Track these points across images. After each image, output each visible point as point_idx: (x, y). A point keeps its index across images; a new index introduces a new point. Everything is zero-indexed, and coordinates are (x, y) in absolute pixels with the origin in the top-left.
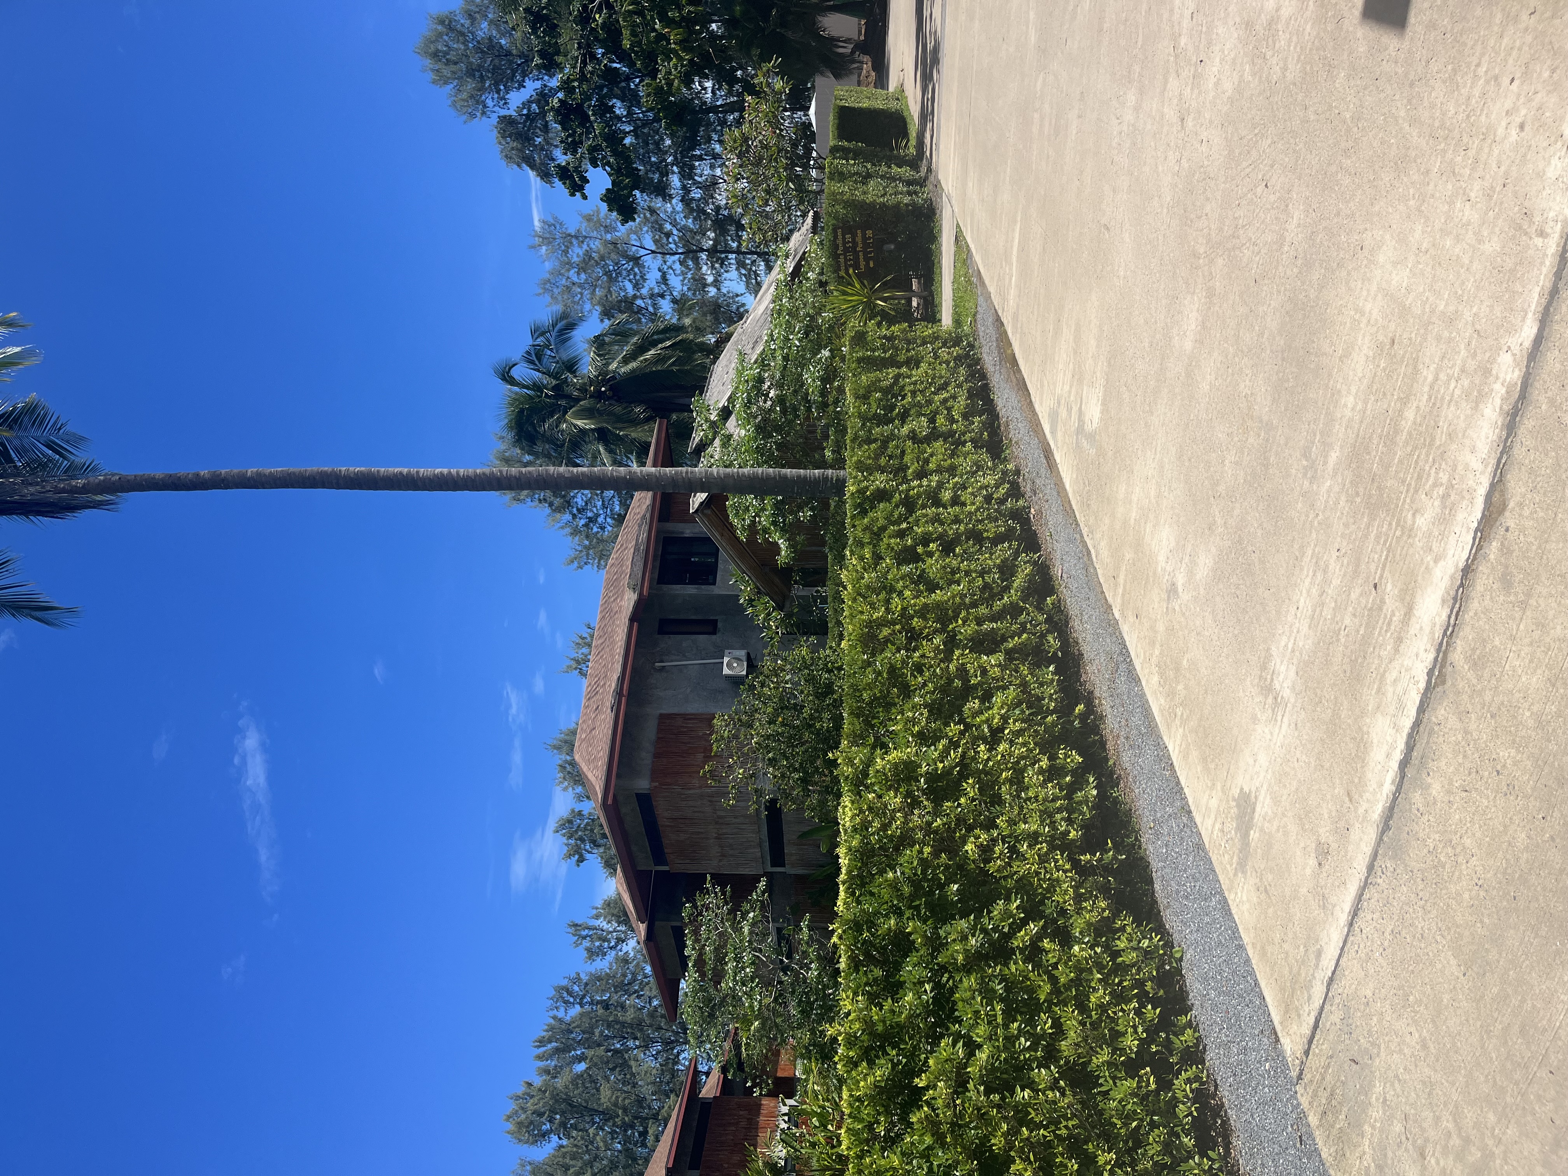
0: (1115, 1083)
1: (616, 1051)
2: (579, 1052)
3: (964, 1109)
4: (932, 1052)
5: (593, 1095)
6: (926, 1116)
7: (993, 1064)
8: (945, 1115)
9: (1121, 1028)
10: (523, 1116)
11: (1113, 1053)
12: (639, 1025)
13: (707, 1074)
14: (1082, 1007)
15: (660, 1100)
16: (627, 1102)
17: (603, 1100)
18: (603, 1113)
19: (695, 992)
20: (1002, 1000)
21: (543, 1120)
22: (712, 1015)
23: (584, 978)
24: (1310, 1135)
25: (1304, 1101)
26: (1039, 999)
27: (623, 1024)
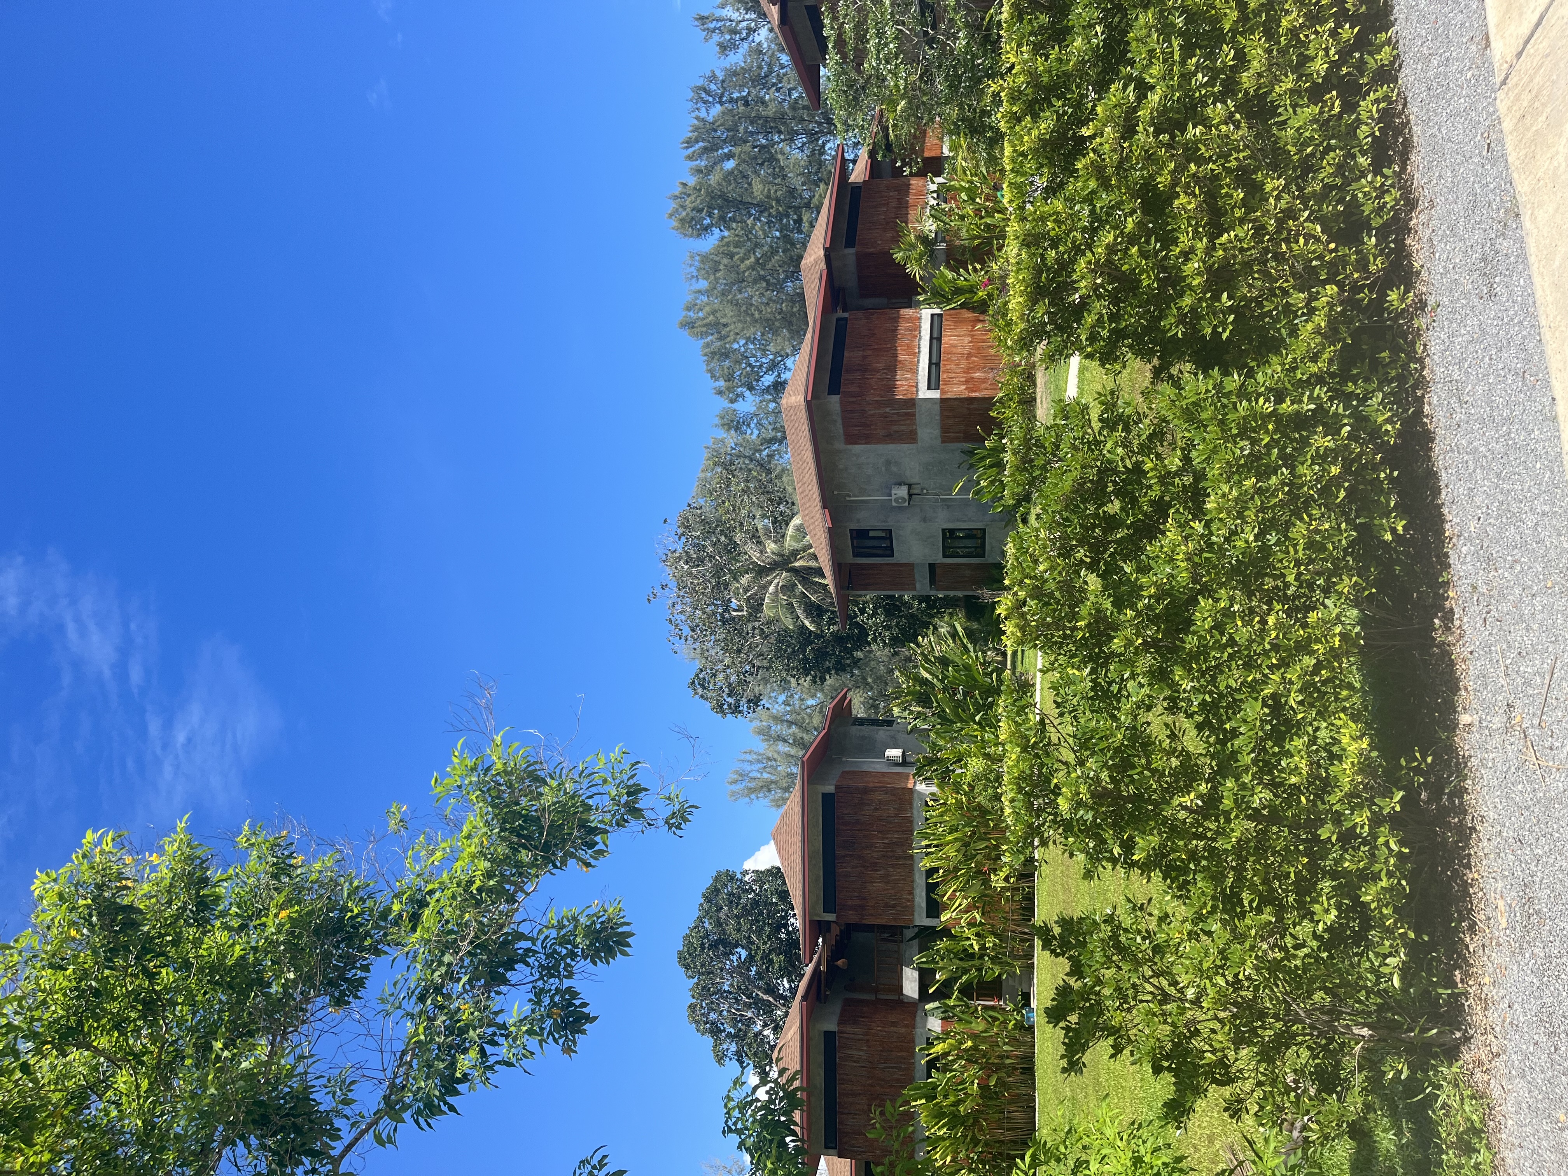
0: (1295, 112)
1: (762, 147)
2: (726, 151)
3: (1131, 151)
4: (1099, 100)
5: (746, 189)
6: (1092, 162)
7: (1165, 105)
8: (1111, 159)
9: (1311, 52)
10: (684, 214)
11: (1298, 81)
12: (781, 117)
13: (854, 162)
14: (1270, 33)
15: (810, 189)
16: (779, 193)
17: (756, 194)
18: (758, 205)
19: (838, 75)
20: (1181, 34)
21: (703, 214)
22: (855, 99)
23: (720, 75)
24: (1501, 142)
25: (1502, 106)
26: (1222, 29)
27: (766, 119)
